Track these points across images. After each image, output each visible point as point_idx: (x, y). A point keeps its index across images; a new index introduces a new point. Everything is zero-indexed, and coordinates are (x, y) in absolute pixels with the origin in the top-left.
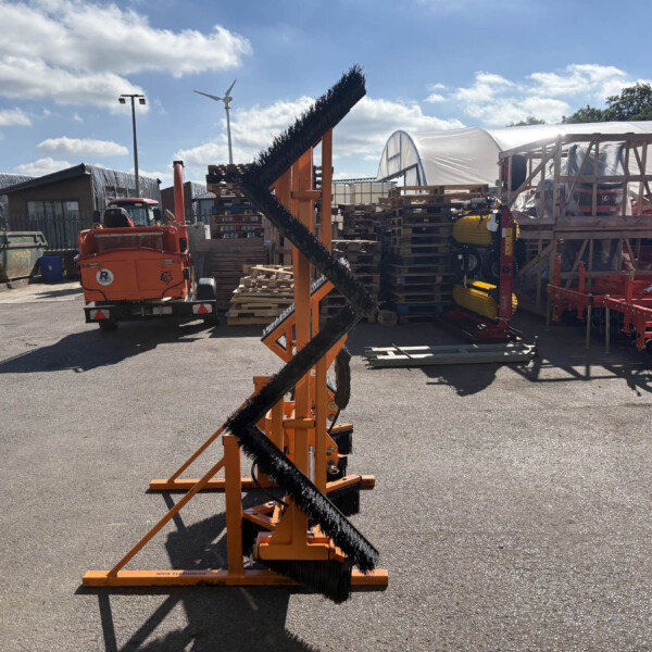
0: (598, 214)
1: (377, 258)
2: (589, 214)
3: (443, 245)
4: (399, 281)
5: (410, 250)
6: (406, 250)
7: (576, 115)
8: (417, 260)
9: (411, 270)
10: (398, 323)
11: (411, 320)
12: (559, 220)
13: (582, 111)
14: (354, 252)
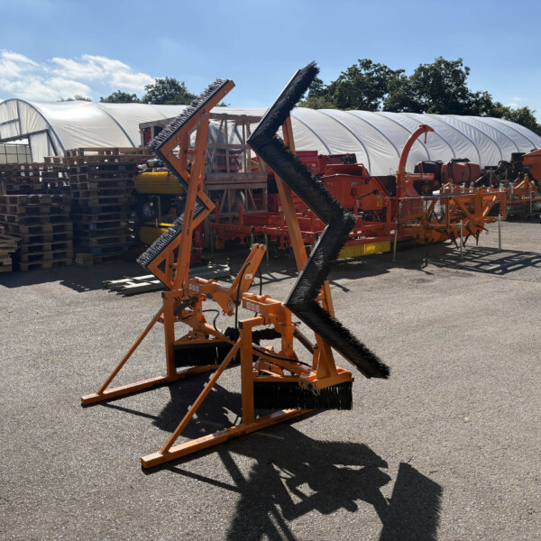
0: (231, 171)
1: (68, 209)
2: (225, 171)
3: (123, 196)
4: (91, 227)
5: (97, 201)
6: (94, 201)
7: (111, 97)
8: (104, 209)
9: (100, 218)
10: (94, 263)
11: (105, 260)
12: (208, 176)
13: (115, 94)
14: (47, 204)
